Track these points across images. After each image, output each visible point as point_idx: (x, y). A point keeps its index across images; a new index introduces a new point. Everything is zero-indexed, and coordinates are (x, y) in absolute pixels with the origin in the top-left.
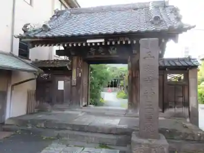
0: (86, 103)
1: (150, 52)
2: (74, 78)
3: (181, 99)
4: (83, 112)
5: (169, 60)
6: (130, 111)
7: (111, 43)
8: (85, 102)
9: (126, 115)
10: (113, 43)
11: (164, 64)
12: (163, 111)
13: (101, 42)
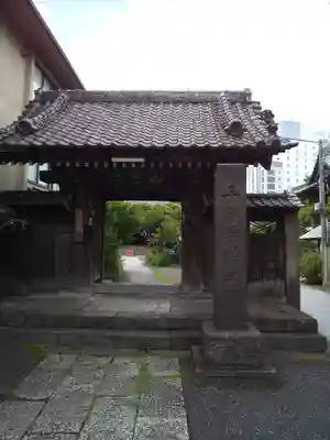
0: (99, 276)
1: (233, 186)
2: (79, 228)
3: (272, 266)
4: (96, 293)
5: (252, 197)
6: (186, 289)
7: (157, 165)
10: (161, 165)
13: (140, 163)
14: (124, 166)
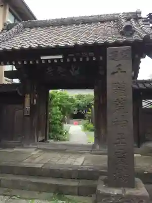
0: (44, 138)
1: (120, 65)
2: (27, 106)
4: (38, 149)
5: (143, 82)
6: (98, 147)
7: (72, 60)
8: (42, 136)
9: (92, 152)
10: (75, 60)
11: (139, 87)
12: (139, 147)
13: (59, 59)
14: (49, 62)
